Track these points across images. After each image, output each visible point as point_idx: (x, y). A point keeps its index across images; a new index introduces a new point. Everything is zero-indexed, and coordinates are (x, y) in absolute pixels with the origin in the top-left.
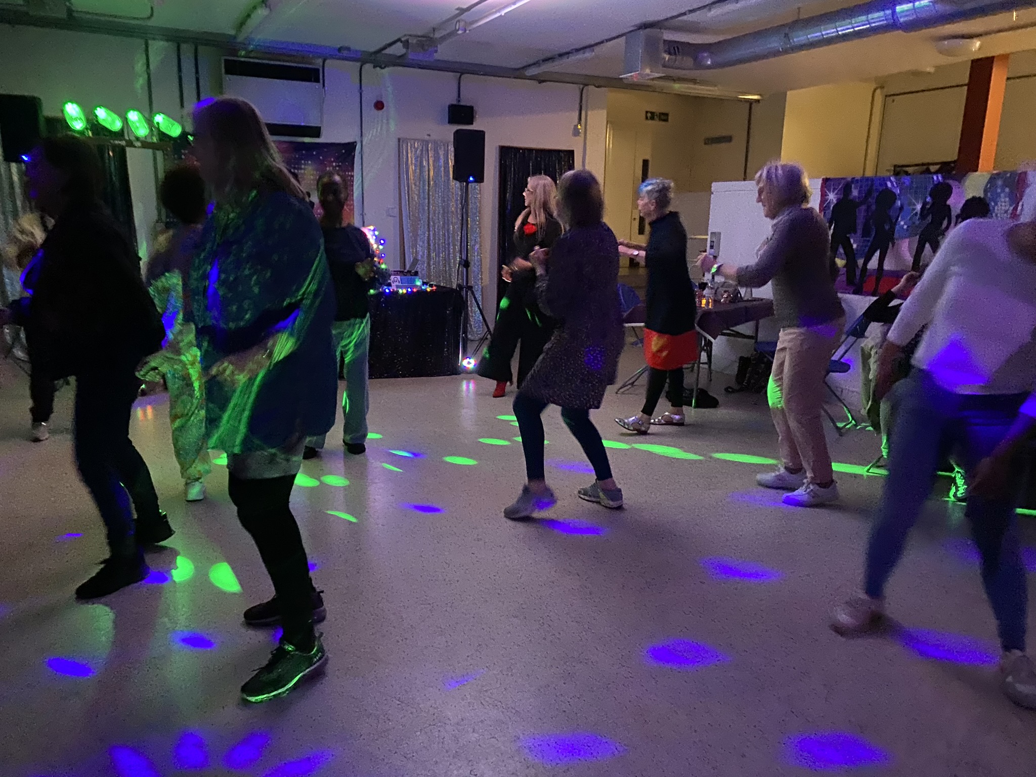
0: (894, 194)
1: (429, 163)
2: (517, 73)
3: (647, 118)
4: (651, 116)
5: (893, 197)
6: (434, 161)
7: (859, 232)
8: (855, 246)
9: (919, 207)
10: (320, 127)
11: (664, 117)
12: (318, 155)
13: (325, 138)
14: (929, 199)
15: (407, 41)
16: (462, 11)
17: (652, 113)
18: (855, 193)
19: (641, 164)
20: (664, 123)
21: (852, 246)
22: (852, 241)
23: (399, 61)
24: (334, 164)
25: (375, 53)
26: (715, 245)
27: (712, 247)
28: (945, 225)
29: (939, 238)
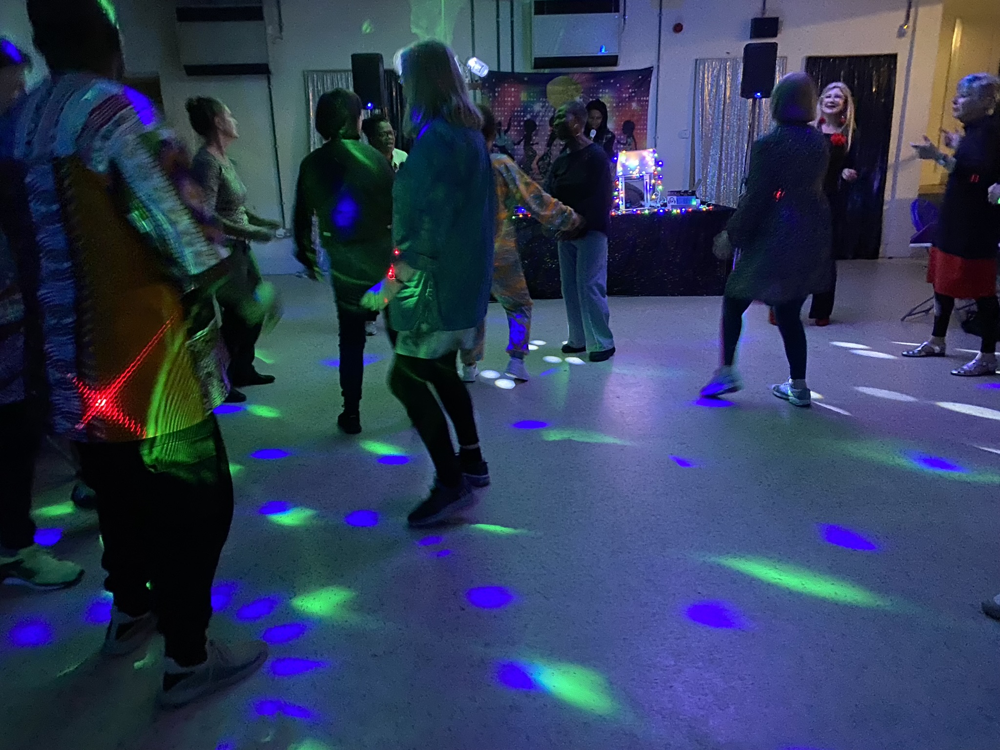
1: (726, 82)
6: (732, 80)
10: (617, 56)
12: (615, 84)
13: (622, 66)
24: (630, 90)
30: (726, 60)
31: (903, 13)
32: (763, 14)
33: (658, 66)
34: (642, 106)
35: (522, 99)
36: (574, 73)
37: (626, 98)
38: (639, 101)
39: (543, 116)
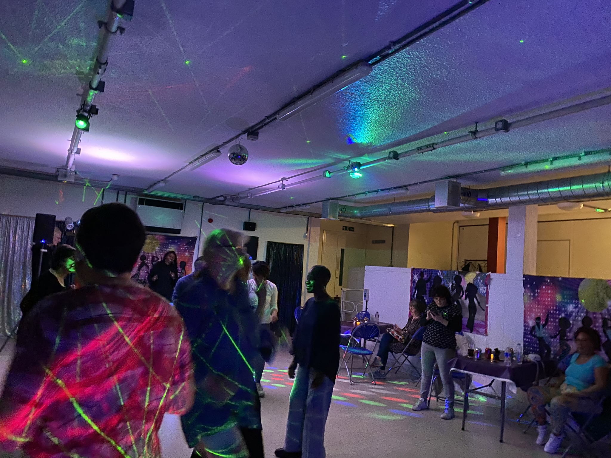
0: (441, 279)
2: (277, 210)
3: (343, 229)
4: (345, 228)
5: (440, 280)
7: (428, 295)
8: (426, 301)
9: (451, 285)
10: (180, 230)
11: (352, 229)
12: (178, 242)
13: (182, 234)
14: (454, 282)
15: (226, 197)
16: (251, 189)
17: (346, 227)
18: (425, 276)
19: (340, 251)
20: (352, 232)
21: (425, 300)
22: (425, 298)
23: (222, 203)
24: (185, 247)
25: (211, 199)
26: (367, 295)
27: (365, 296)
28: (461, 295)
29: (460, 300)
31: (306, 229)
32: (249, 220)
33: (200, 237)
34: (191, 255)
36: (156, 235)
37: (182, 250)
38: (189, 252)
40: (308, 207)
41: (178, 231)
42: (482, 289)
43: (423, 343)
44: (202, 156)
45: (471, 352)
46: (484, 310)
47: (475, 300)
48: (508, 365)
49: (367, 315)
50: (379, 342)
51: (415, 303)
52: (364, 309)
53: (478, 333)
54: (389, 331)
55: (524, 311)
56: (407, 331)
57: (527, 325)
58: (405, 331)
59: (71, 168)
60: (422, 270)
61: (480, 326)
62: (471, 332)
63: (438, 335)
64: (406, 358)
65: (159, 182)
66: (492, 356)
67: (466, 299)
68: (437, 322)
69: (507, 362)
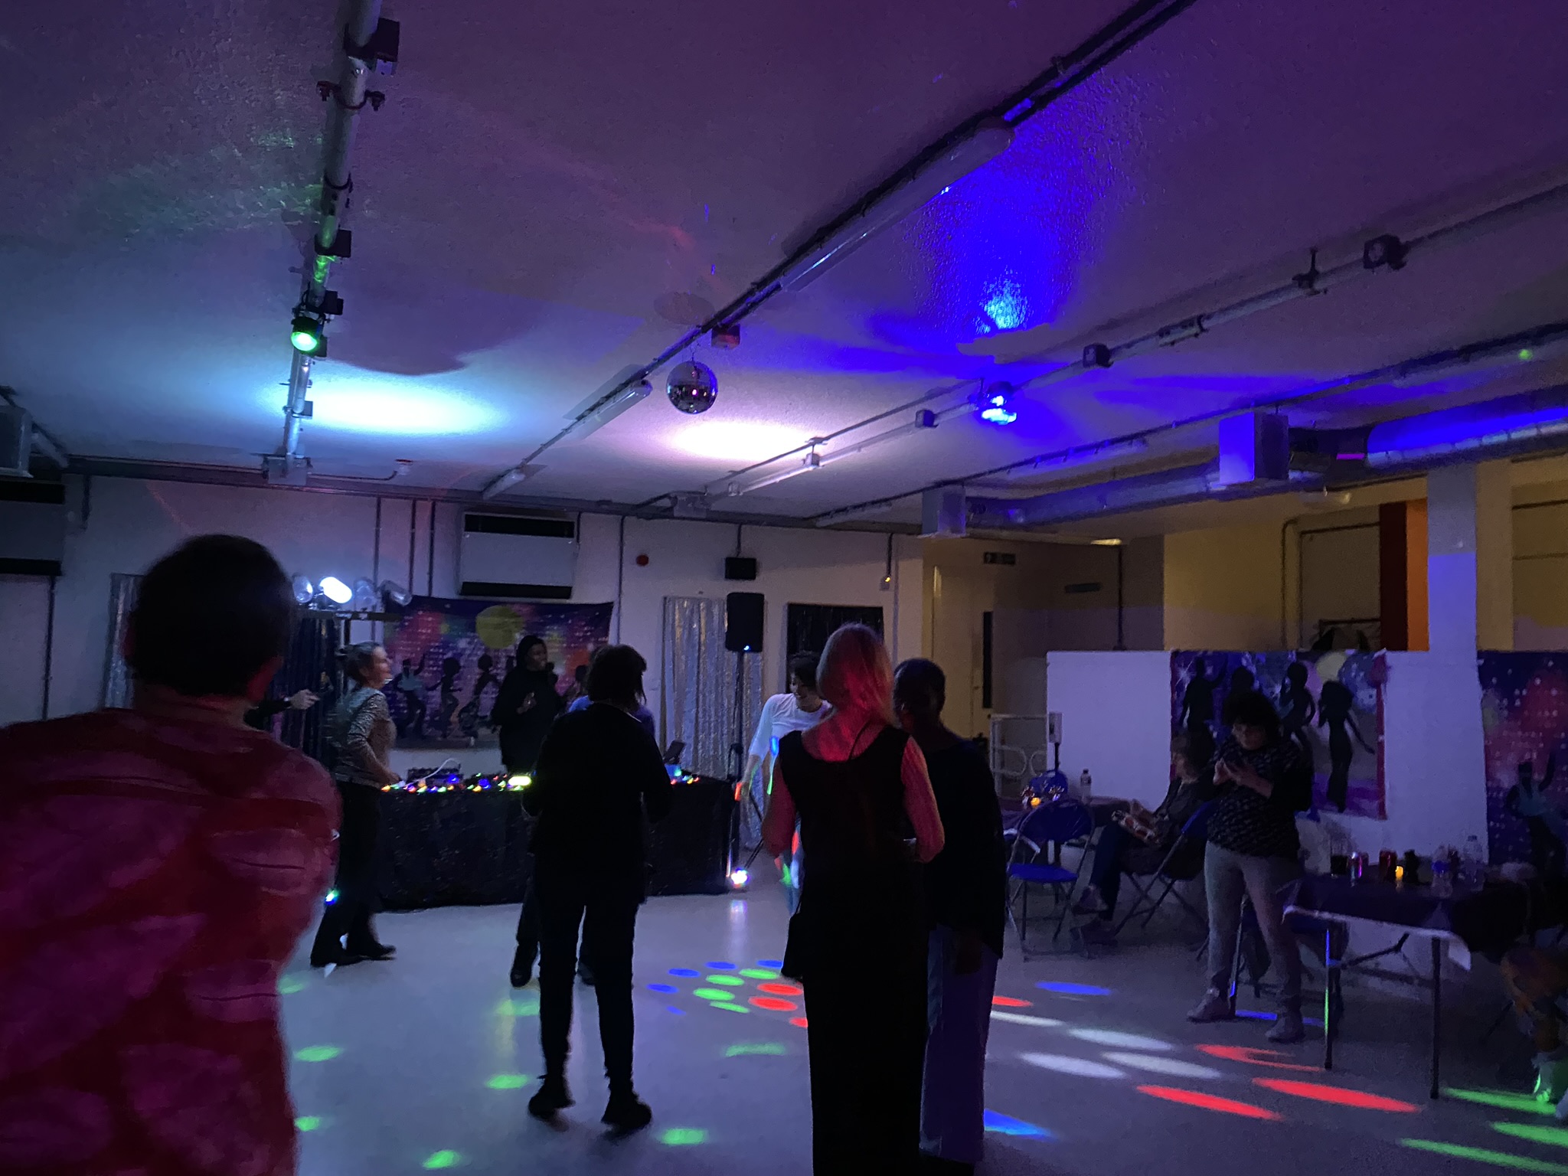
0: (1250, 673)
1: (700, 625)
2: (807, 523)
3: (986, 561)
4: (991, 558)
5: (1251, 678)
6: (706, 623)
7: (1218, 721)
9: (1278, 689)
10: (571, 588)
11: (1009, 559)
12: (567, 619)
13: (576, 599)
14: (1287, 681)
16: (735, 473)
17: (994, 555)
18: (1209, 671)
19: (981, 617)
20: (1009, 567)
23: (666, 514)
24: (586, 629)
25: (638, 506)
26: (1056, 729)
27: (1052, 731)
28: (1308, 712)
29: (1304, 728)
30: (699, 601)
31: (884, 565)
32: (739, 553)
33: (620, 603)
35: (442, 632)
36: (513, 603)
37: (579, 638)
39: (470, 655)
40: (885, 509)
41: (566, 592)
42: (1365, 696)
43: (1209, 845)
44: (608, 397)
45: (1339, 863)
46: (1371, 751)
47: (1347, 726)
48: (1443, 895)
49: (1060, 779)
50: (1092, 847)
51: (1183, 742)
52: (1051, 765)
53: (1360, 811)
54: (1121, 818)
55: (1486, 747)
56: (1167, 817)
57: (1495, 785)
58: (1163, 816)
59: (294, 453)
60: (1201, 653)
61: (1363, 793)
62: (1341, 811)
63: (1247, 822)
64: (1169, 887)
65: (509, 471)
66: (1399, 871)
67: (1321, 724)
68: (1242, 787)
69: (1440, 886)
